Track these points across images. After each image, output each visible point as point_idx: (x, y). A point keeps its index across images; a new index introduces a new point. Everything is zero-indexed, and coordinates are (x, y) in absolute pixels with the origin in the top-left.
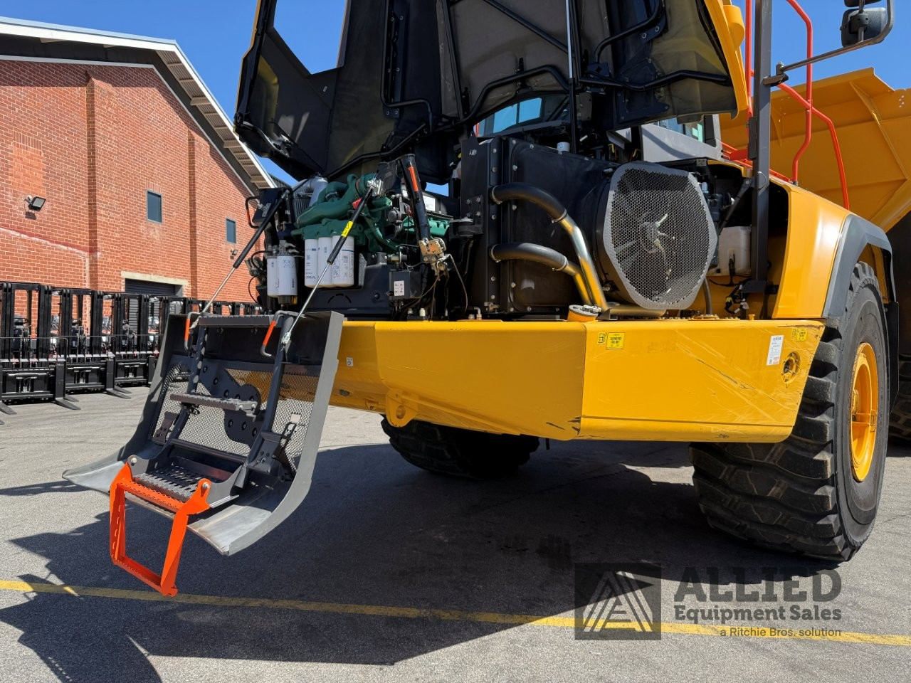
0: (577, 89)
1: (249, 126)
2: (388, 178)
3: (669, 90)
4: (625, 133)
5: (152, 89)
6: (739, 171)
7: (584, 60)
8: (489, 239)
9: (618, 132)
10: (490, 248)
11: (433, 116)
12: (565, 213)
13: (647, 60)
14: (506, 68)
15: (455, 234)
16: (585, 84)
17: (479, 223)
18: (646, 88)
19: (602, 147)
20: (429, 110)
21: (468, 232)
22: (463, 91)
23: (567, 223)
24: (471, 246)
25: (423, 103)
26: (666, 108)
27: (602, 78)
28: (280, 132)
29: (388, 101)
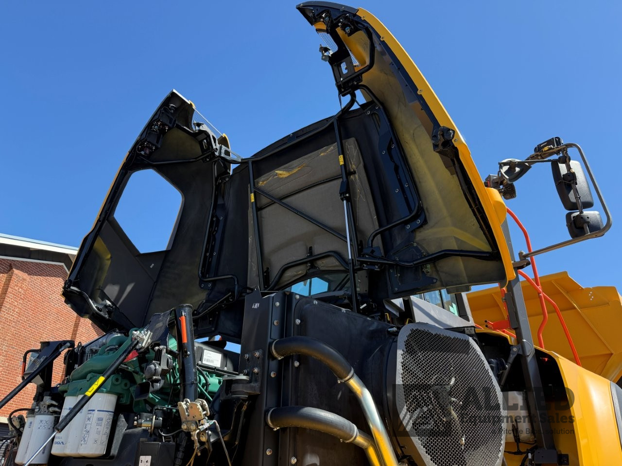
0: (355, 268)
1: (76, 291)
2: (157, 329)
3: (435, 267)
4: (398, 302)
5: (58, 279)
6: (505, 339)
7: (360, 247)
8: (268, 401)
9: (393, 301)
10: (267, 412)
11: (238, 287)
12: (352, 372)
13: (413, 245)
14: (298, 253)
15: (227, 394)
16: (362, 263)
17: (256, 381)
18: (414, 264)
19: (379, 314)
20: (236, 283)
21: (242, 392)
22: (265, 270)
23: (355, 383)
24: (244, 408)
25: (231, 278)
26: (435, 281)
27: (375, 258)
28: (104, 297)
29: (204, 275)
